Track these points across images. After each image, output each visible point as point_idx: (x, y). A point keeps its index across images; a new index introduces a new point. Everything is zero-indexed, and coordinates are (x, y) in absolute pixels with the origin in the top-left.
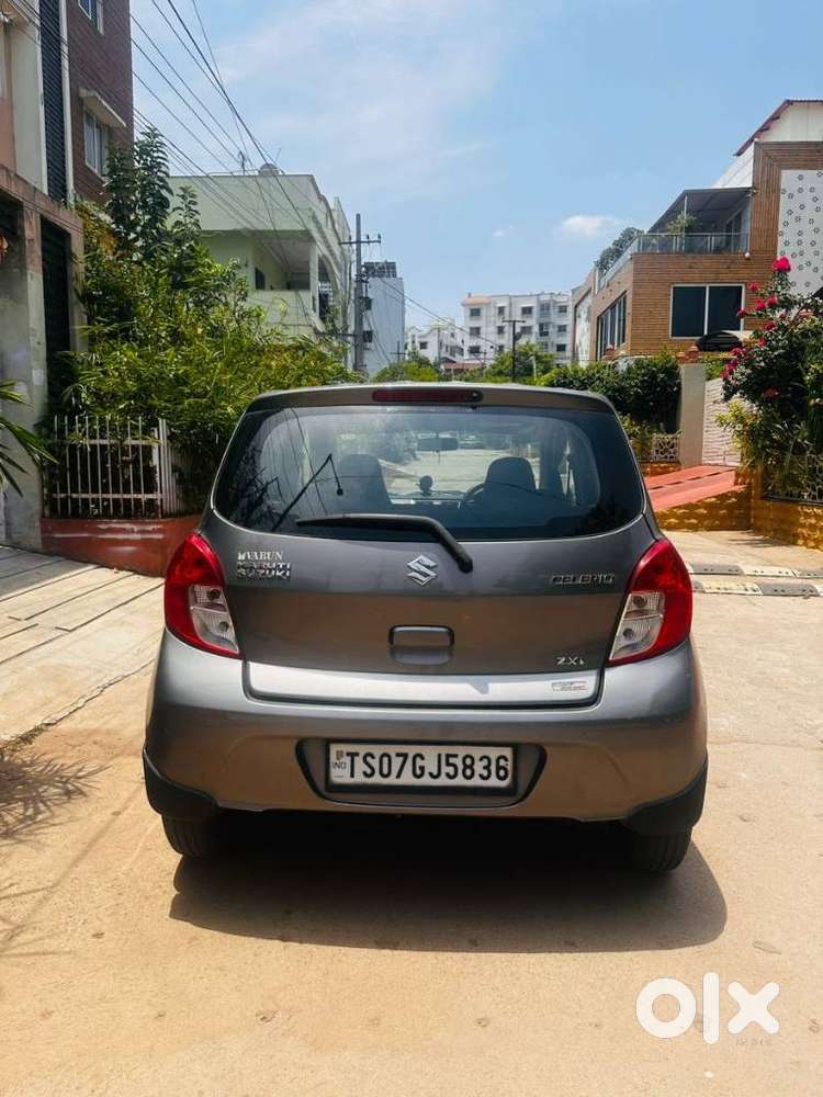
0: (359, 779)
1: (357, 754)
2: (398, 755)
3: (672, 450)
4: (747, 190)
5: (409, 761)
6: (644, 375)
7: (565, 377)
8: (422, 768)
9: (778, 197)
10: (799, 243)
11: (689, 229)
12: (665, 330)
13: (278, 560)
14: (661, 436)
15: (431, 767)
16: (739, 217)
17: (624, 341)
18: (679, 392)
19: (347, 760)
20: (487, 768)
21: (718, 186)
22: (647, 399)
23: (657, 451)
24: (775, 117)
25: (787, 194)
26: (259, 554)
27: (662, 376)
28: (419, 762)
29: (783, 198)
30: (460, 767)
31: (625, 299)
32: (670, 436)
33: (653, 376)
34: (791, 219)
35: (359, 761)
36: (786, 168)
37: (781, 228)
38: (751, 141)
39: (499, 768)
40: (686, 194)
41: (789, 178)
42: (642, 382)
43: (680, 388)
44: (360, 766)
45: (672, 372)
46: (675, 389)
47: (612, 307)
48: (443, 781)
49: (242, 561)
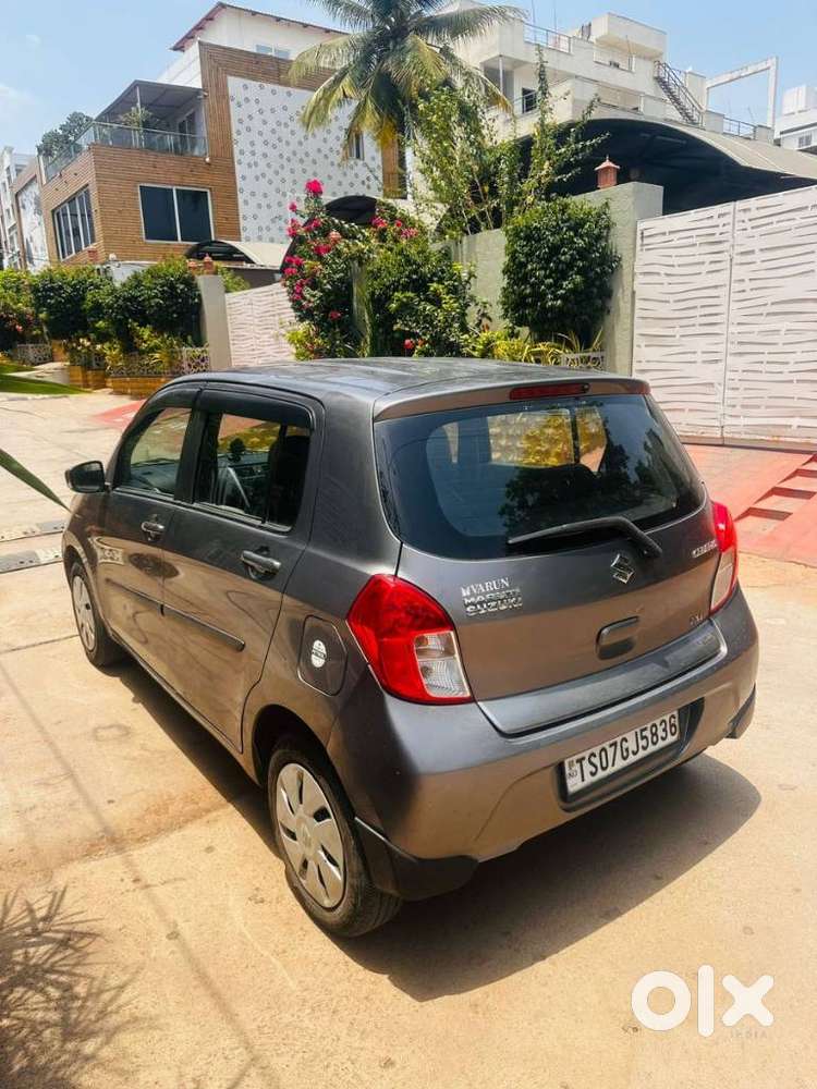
0: (589, 779)
1: (583, 759)
2: (611, 746)
3: (203, 364)
4: (197, 92)
5: (619, 747)
6: (162, 286)
7: (51, 281)
8: (627, 750)
9: (228, 103)
10: (253, 153)
11: (146, 124)
12: (139, 233)
13: (506, 588)
14: (190, 349)
15: (631, 745)
16: (192, 118)
17: (93, 241)
18: (200, 305)
19: (577, 767)
20: (665, 730)
21: (164, 80)
22: (170, 310)
23: (189, 365)
24: (209, 18)
25: (235, 101)
26: (484, 586)
27: (182, 287)
28: (625, 745)
29: (232, 105)
30: (650, 736)
31: (87, 193)
32: (199, 349)
33: (172, 287)
34: (242, 128)
35: (585, 763)
36: (231, 75)
37: (235, 136)
38: (189, 37)
39: (671, 726)
40: (136, 84)
41: (235, 84)
42: (163, 292)
43: (200, 299)
44: (588, 768)
45: (190, 283)
46: (196, 300)
47: (71, 200)
48: (642, 754)
49: (468, 597)
